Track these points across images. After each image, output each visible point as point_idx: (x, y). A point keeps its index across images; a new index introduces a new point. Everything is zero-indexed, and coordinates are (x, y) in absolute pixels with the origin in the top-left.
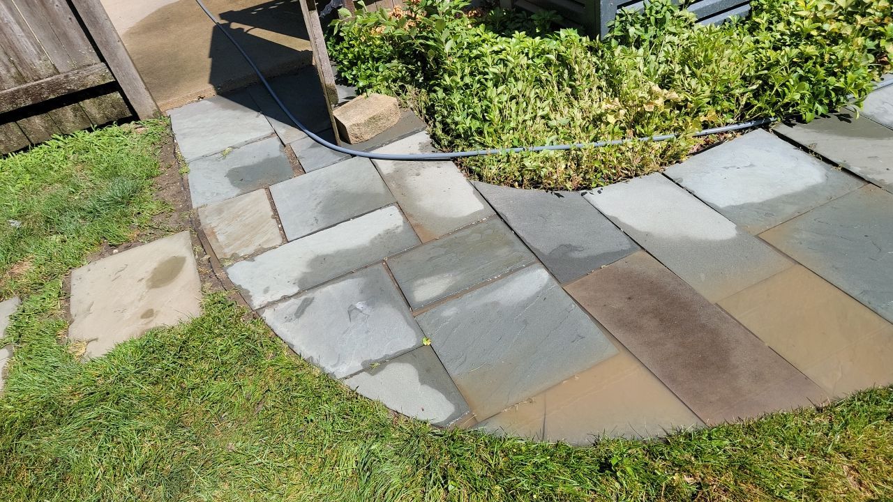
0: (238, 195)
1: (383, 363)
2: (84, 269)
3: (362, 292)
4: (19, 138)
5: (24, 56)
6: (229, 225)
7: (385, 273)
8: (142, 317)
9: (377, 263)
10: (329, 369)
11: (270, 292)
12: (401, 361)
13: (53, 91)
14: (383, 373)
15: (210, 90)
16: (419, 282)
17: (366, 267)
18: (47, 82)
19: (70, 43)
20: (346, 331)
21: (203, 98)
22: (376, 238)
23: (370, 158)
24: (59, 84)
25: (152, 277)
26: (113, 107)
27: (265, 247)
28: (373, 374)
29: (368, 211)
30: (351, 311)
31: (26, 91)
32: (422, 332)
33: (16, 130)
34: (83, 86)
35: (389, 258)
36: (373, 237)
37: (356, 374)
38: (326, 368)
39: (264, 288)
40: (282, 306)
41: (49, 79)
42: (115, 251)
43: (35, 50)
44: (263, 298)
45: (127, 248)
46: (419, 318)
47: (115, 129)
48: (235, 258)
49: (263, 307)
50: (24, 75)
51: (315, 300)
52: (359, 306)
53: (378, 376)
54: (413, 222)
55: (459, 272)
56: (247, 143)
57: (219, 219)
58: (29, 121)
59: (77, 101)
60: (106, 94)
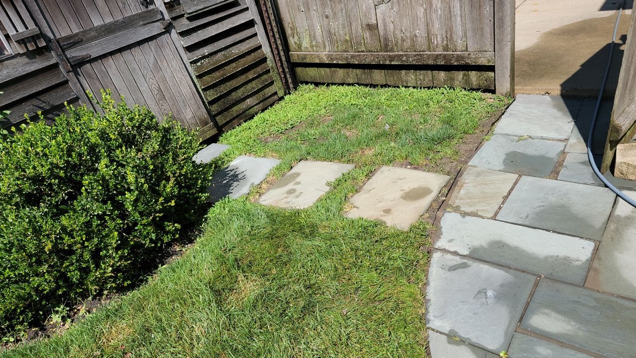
0: (499, 171)
1: (462, 341)
2: (388, 168)
3: (502, 285)
4: (429, 80)
5: (454, 36)
6: (475, 186)
7: (531, 285)
8: (384, 211)
9: (534, 275)
10: (430, 316)
11: (452, 243)
12: (474, 352)
13: (458, 61)
14: (455, 347)
15: (556, 90)
16: (546, 311)
17: (523, 272)
18: (458, 55)
19: (482, 35)
20: (465, 302)
21: (549, 94)
22: (552, 257)
23: (617, 195)
24: (462, 57)
25: (408, 193)
26: (486, 80)
27: (479, 213)
28: (449, 342)
29: (570, 233)
30: (482, 292)
31: (445, 56)
32: (508, 347)
33: (430, 76)
34: (475, 63)
35: (545, 277)
36: (552, 254)
37: (441, 333)
38: (430, 314)
39: (451, 238)
40: (449, 256)
41: (459, 53)
42: (409, 167)
43: (462, 34)
44: (444, 244)
45: (415, 168)
46: (517, 335)
47: (480, 93)
48: (457, 209)
49: (439, 249)
50: (449, 47)
51: (469, 268)
52: (490, 293)
53: (450, 346)
54: (596, 264)
55: (585, 329)
56: (542, 138)
57: (473, 179)
58: (439, 73)
59: (468, 70)
60: (486, 71)
